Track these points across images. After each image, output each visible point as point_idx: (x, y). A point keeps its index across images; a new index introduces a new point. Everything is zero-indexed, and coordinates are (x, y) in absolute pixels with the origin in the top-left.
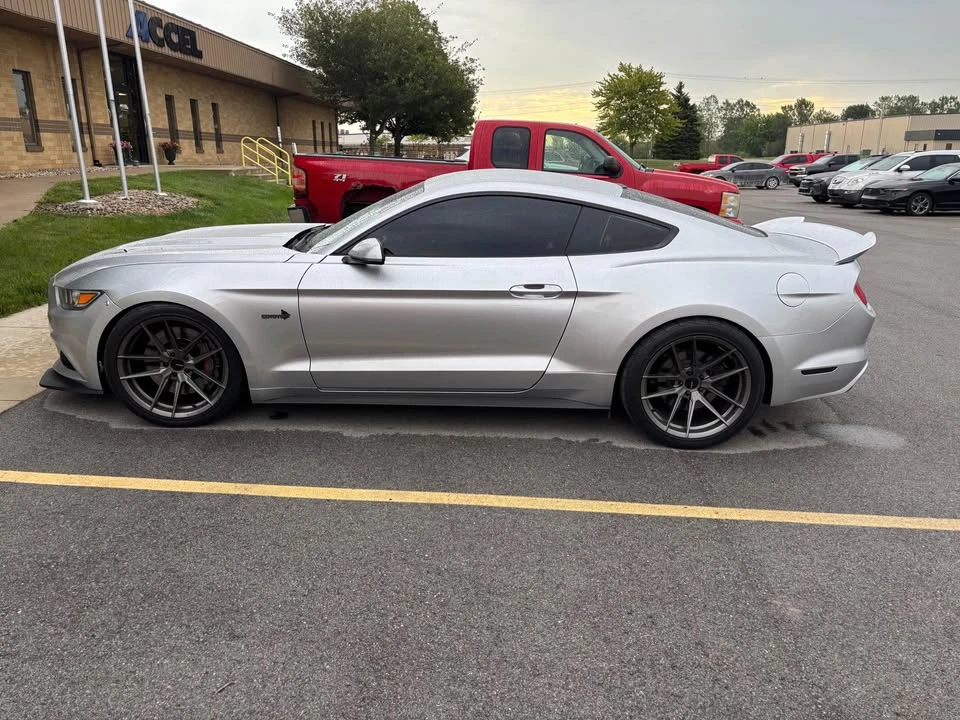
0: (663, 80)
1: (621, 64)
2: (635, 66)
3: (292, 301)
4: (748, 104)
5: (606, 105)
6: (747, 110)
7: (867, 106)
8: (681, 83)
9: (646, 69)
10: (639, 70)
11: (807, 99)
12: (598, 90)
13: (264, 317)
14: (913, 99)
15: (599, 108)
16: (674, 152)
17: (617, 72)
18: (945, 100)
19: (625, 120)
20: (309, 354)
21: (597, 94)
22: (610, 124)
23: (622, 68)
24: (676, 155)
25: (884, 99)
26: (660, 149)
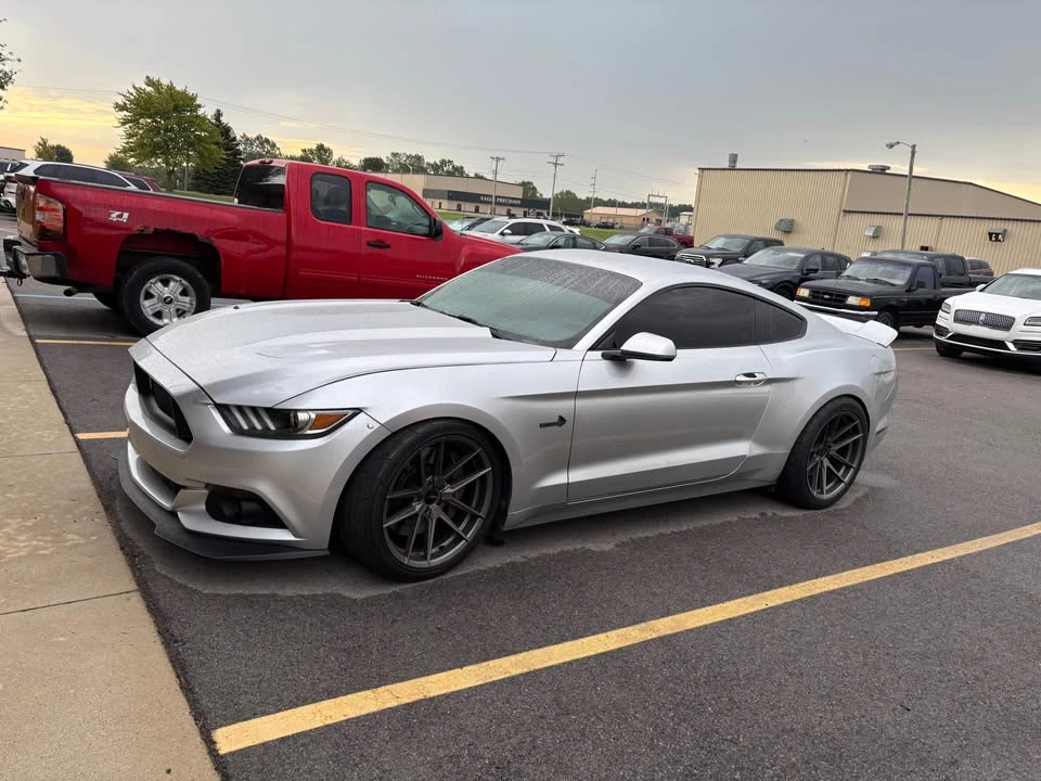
0: (198, 102)
1: (148, 77)
2: (165, 82)
3: (568, 404)
4: (267, 141)
5: (134, 121)
6: (267, 147)
7: (381, 160)
8: (218, 111)
9: (179, 87)
10: (171, 88)
11: (326, 146)
12: (120, 103)
13: (542, 426)
14: (419, 158)
15: (124, 124)
16: (218, 187)
17: (144, 86)
18: (443, 162)
19: (158, 143)
20: (568, 465)
21: (121, 108)
22: (141, 145)
23: (150, 82)
24: (221, 190)
25: (395, 155)
26: (199, 181)
